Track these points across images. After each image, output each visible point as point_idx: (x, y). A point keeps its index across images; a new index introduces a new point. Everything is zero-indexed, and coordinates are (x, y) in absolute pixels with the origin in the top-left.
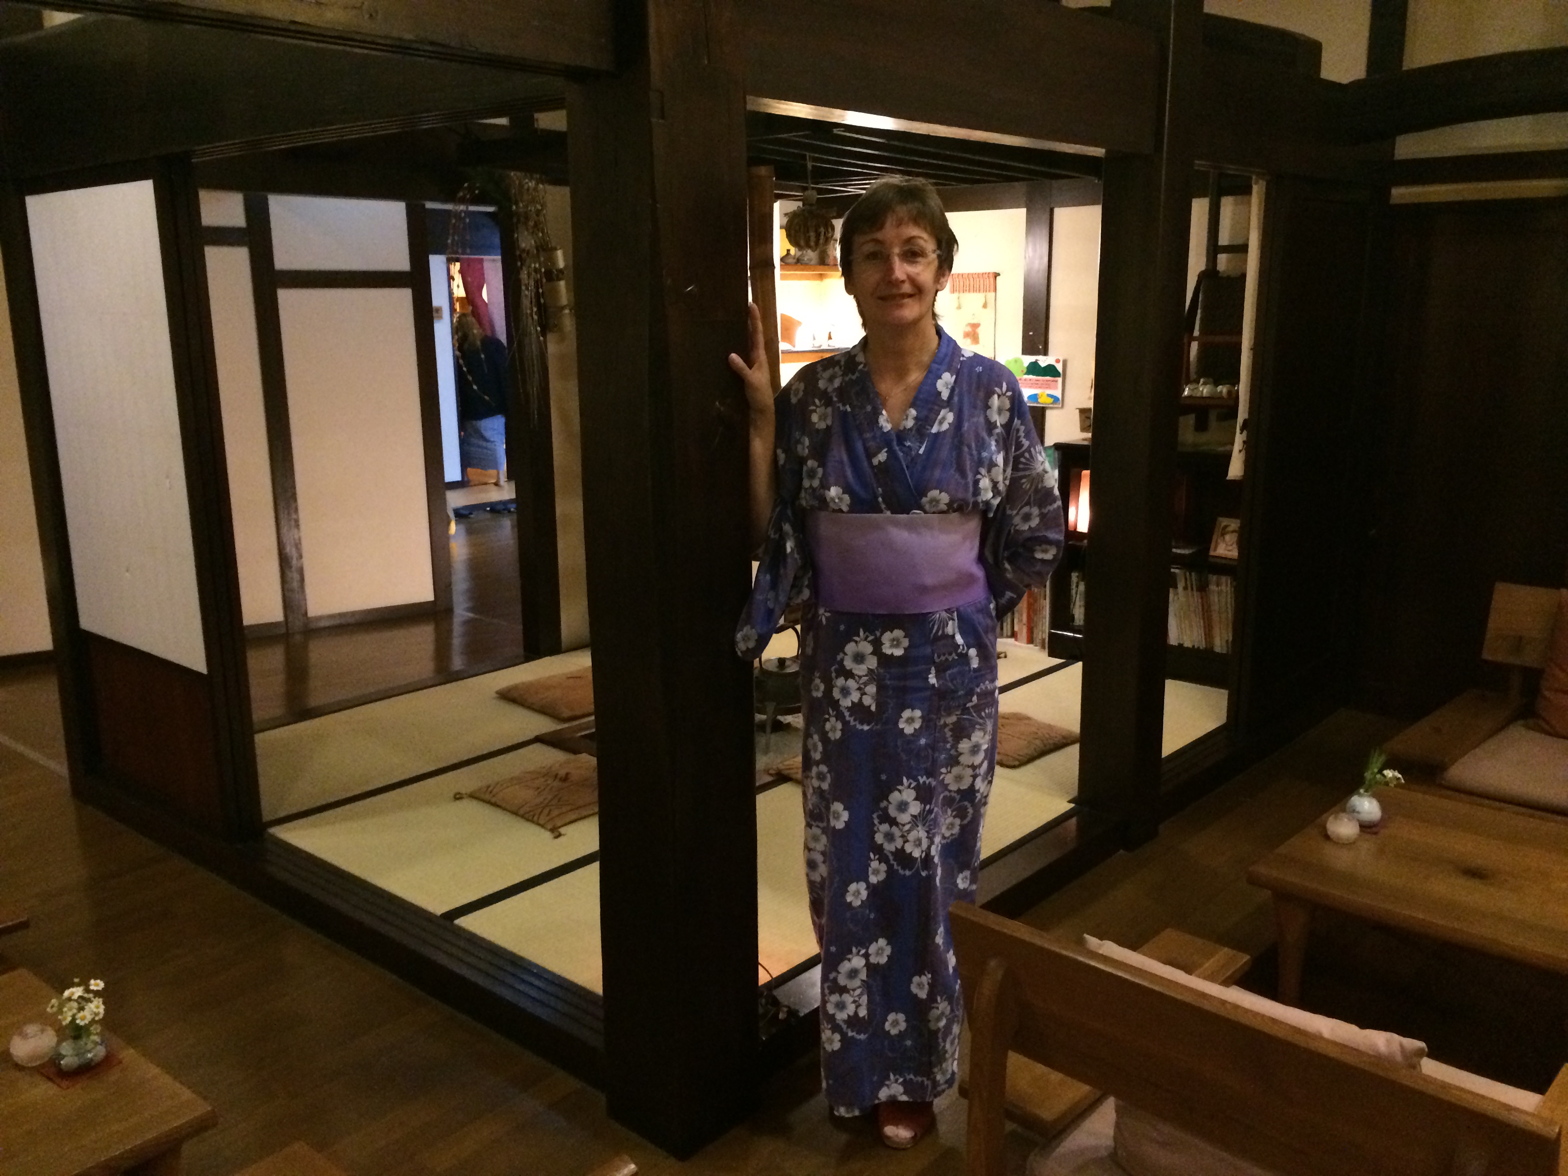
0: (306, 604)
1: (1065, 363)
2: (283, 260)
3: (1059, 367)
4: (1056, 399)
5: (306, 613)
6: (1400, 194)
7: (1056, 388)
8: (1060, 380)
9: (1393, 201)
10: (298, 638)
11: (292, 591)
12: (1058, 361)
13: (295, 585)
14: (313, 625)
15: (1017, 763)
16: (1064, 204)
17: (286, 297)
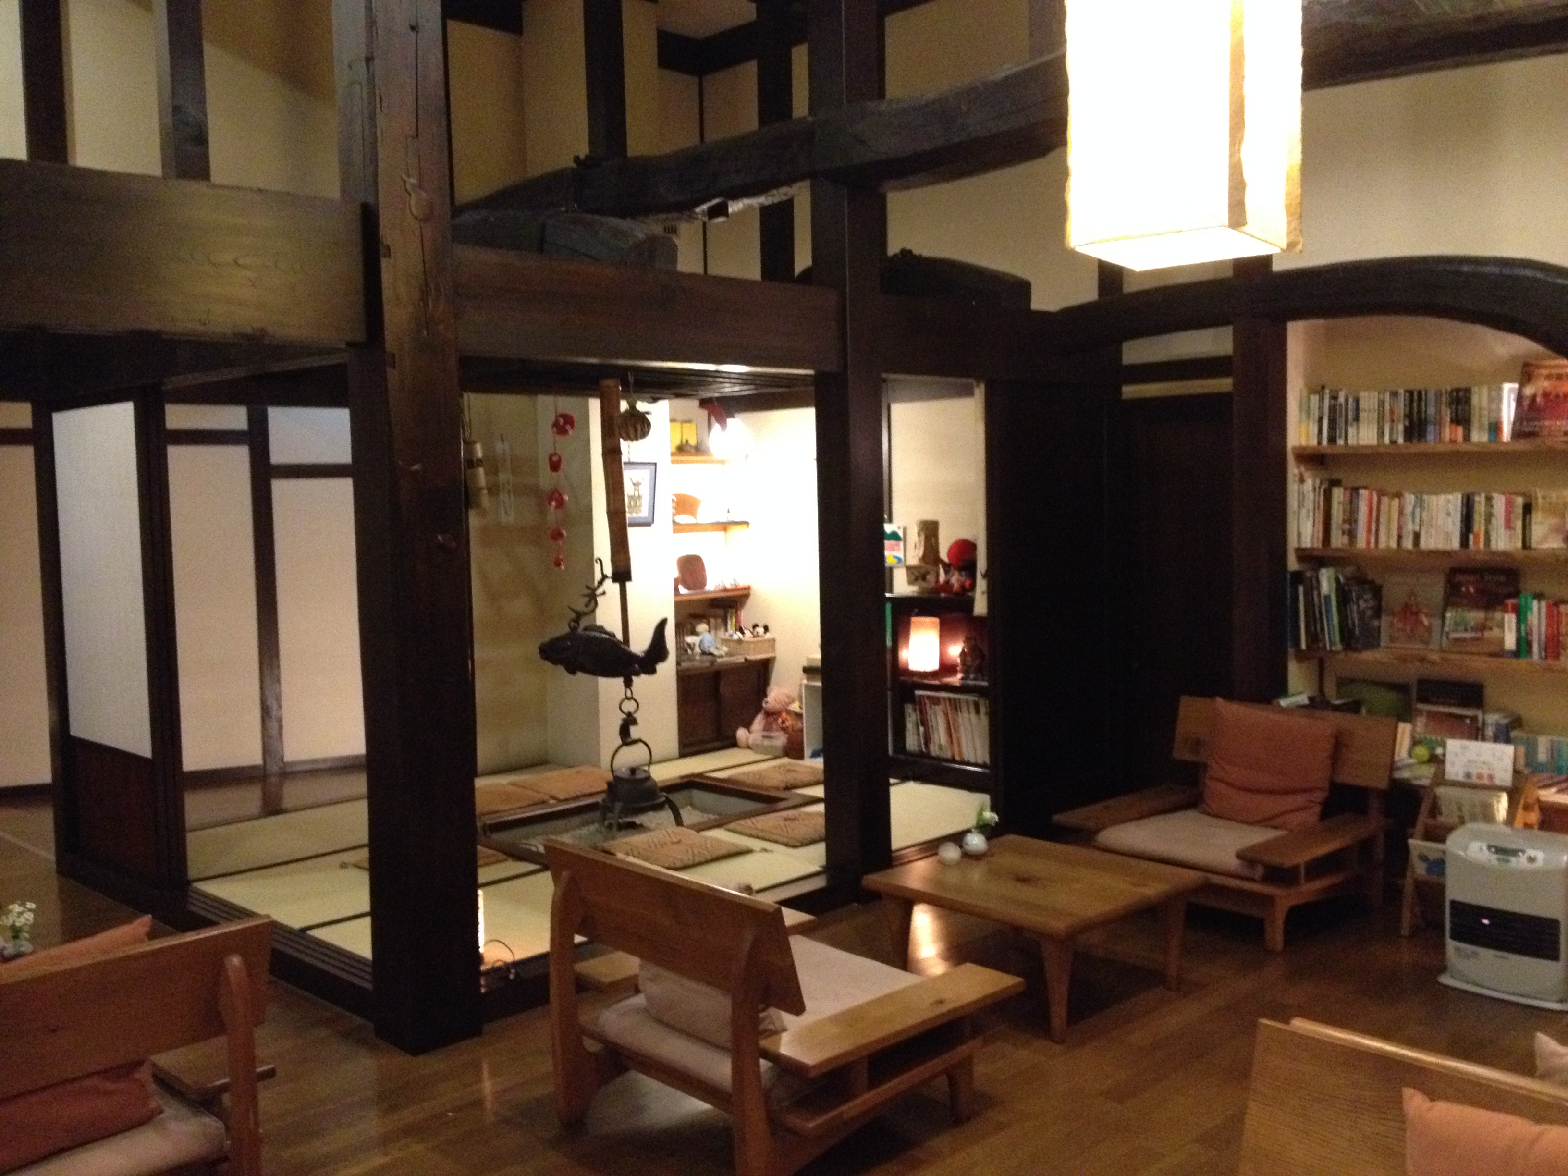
0: (283, 750)
1: (905, 530)
2: (278, 455)
3: (901, 533)
4: (899, 559)
5: (282, 759)
6: (1130, 391)
7: (899, 550)
8: (901, 544)
9: (1124, 397)
10: (273, 780)
11: (271, 738)
12: (899, 528)
13: (274, 732)
14: (289, 770)
15: (798, 844)
16: (897, 400)
17: (280, 488)
